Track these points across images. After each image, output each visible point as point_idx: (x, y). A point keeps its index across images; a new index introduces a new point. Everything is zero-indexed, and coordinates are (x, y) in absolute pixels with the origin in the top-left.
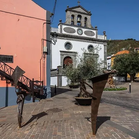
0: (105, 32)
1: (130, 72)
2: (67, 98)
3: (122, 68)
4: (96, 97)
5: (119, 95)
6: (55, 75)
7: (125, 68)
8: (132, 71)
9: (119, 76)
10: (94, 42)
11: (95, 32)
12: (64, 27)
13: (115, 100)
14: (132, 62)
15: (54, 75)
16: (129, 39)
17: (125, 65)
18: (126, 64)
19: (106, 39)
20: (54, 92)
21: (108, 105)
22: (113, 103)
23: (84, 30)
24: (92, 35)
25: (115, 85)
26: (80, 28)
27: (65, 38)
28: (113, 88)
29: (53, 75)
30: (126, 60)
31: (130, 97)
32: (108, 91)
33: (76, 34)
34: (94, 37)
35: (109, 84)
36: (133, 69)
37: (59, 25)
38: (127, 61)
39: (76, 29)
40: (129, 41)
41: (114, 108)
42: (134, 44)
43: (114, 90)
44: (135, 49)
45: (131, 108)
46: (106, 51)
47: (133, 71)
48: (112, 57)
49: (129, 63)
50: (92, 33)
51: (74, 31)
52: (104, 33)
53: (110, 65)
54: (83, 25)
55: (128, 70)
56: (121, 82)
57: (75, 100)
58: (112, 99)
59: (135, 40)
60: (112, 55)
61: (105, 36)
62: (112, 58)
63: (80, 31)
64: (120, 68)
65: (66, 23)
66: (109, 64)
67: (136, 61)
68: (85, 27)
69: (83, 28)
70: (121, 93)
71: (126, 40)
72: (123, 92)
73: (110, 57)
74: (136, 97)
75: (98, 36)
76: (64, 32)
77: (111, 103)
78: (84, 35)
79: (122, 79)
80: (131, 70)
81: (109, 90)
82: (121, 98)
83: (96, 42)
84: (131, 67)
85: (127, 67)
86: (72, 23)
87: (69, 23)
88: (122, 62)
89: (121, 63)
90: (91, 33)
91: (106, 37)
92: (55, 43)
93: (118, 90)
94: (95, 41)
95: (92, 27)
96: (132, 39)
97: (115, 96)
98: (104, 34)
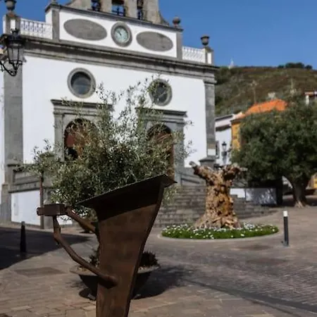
0: (208, 38)
1: (292, 172)
2: (58, 272)
3: (263, 160)
4: (113, 277)
5: (247, 252)
6: (32, 186)
7: (272, 158)
8: (296, 168)
9: (256, 187)
10: (171, 70)
11: (172, 36)
12: (65, 17)
13: (230, 272)
14: (296, 138)
15: (27, 186)
16: (291, 66)
17: (273, 147)
18: (278, 144)
19: (210, 62)
20: (18, 248)
21: (199, 294)
22: (219, 284)
23: (136, 30)
24: (164, 48)
25: (239, 218)
26: (121, 22)
27: (71, 56)
28: (232, 228)
29: (25, 187)
30: (277, 131)
31: (284, 261)
32: (213, 241)
33: (107, 43)
34: (172, 53)
35: (219, 213)
36: (298, 161)
37: (47, 10)
38: (280, 135)
39: (108, 25)
40: (290, 70)
41: (218, 307)
42: (306, 79)
43: (235, 234)
44: (307, 97)
45: (278, 305)
46: (212, 101)
47: (301, 167)
48: (234, 122)
49: (285, 141)
50: (164, 39)
51: (101, 34)
52: (205, 40)
53: (228, 147)
54: (133, 12)
55: (285, 163)
56: (263, 205)
57: (79, 279)
58: (220, 268)
59: (309, 67)
60: (235, 117)
61: (209, 50)
62: (234, 127)
63: (123, 32)
64: (256, 160)
65: (72, 6)
66: (224, 144)
67: (307, 135)
68: (141, 19)
69: (133, 21)
70: (257, 247)
71: (281, 67)
72: (264, 244)
73: (227, 122)
74: (304, 258)
75: (185, 50)
76: (65, 36)
77: (214, 288)
78: (135, 47)
79: (268, 196)
80: (293, 164)
81: (218, 236)
82: (254, 266)
83: (177, 70)
84: (293, 155)
85: (280, 154)
86: (96, 4)
87: (84, 5)
88: (263, 137)
89: (261, 140)
90: (159, 39)
91: (210, 55)
92: (16, 69)
93: (246, 236)
94: (174, 66)
95: (163, 21)
96: (300, 66)
97: (235, 257)
98: (205, 43)
